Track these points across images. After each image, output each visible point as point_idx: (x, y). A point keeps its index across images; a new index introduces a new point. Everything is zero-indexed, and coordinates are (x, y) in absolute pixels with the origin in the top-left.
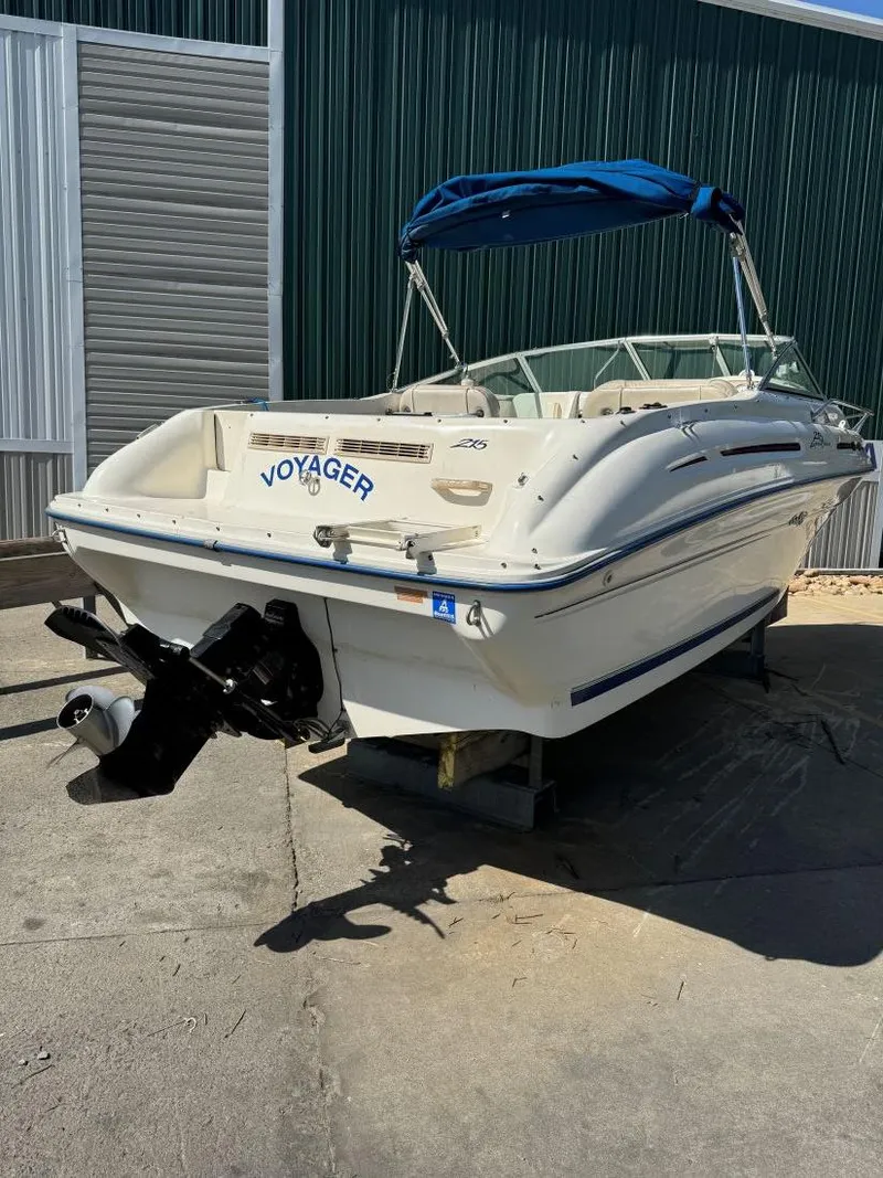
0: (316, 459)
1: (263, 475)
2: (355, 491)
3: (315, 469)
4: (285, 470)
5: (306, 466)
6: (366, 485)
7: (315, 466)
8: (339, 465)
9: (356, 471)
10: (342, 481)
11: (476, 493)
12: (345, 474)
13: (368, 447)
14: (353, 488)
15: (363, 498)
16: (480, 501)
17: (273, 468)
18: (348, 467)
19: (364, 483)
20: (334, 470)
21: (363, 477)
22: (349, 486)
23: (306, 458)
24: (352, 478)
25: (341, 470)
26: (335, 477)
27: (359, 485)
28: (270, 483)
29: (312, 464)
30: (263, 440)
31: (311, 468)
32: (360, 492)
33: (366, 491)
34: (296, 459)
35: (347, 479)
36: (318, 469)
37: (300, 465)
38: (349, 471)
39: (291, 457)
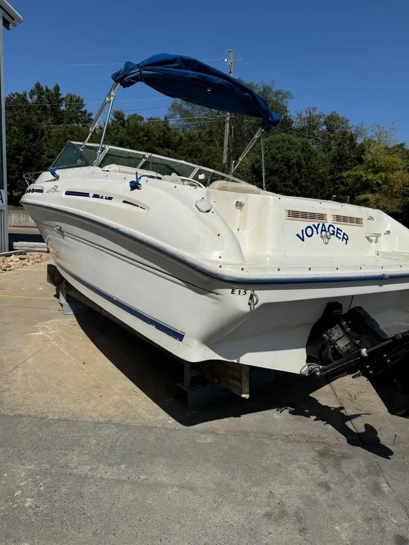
0: (323, 225)
1: (298, 235)
2: (342, 240)
3: (324, 231)
4: (309, 232)
5: (320, 229)
6: (346, 238)
7: (324, 229)
8: (334, 229)
9: (341, 231)
10: (337, 236)
11: (375, 238)
12: (337, 233)
13: (345, 219)
14: (341, 239)
15: (346, 243)
16: (377, 241)
17: (303, 230)
18: (338, 229)
19: (345, 237)
20: (333, 231)
21: (344, 234)
22: (340, 238)
23: (319, 224)
24: (340, 234)
25: (336, 230)
26: (333, 234)
27: (343, 238)
28: (303, 240)
29: (322, 228)
30: (294, 215)
31: (322, 230)
32: (344, 240)
33: (347, 240)
34: (314, 225)
35: (338, 235)
36: (325, 230)
37: (317, 229)
38: (339, 231)
39: (311, 224)
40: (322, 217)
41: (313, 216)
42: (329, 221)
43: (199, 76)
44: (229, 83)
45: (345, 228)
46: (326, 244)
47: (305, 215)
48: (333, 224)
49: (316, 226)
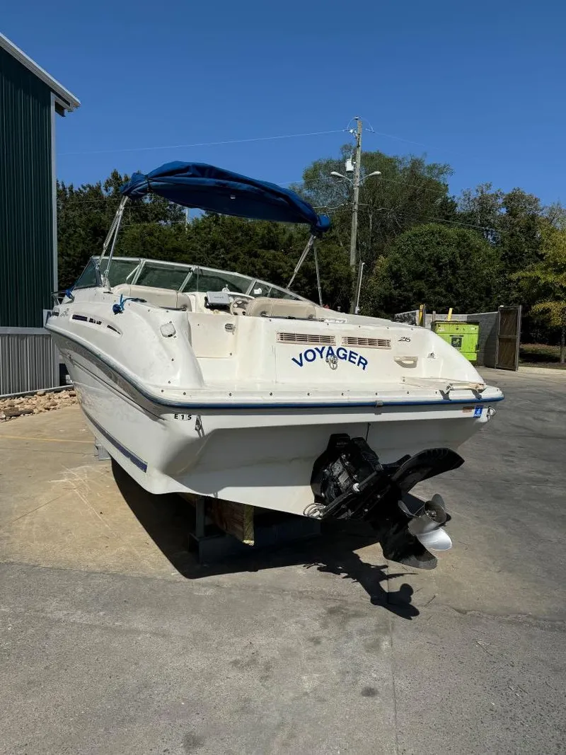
0: (330, 348)
1: (294, 359)
2: (358, 365)
3: (330, 354)
4: (310, 356)
5: (325, 353)
6: (364, 362)
7: (330, 352)
8: (346, 351)
9: (357, 355)
10: (350, 360)
11: (412, 362)
12: (350, 356)
13: (361, 341)
14: (357, 364)
15: (364, 368)
16: (414, 366)
17: (301, 355)
18: (351, 352)
19: (362, 360)
20: (344, 354)
21: (361, 358)
22: (355, 363)
23: (323, 348)
24: (355, 358)
25: (348, 354)
26: (345, 358)
27: (360, 362)
28: (301, 365)
29: (328, 351)
30: (288, 337)
31: (328, 354)
32: (361, 365)
33: (364, 365)
34: (317, 349)
35: (352, 359)
36: (333, 354)
37: (321, 352)
38: (352, 355)
39: (312, 347)
40: (327, 339)
41: (314, 339)
42: (339, 343)
43: (218, 183)
44: (256, 188)
45: (361, 351)
46: (334, 369)
47: (303, 338)
48: (345, 348)
49: (320, 350)
